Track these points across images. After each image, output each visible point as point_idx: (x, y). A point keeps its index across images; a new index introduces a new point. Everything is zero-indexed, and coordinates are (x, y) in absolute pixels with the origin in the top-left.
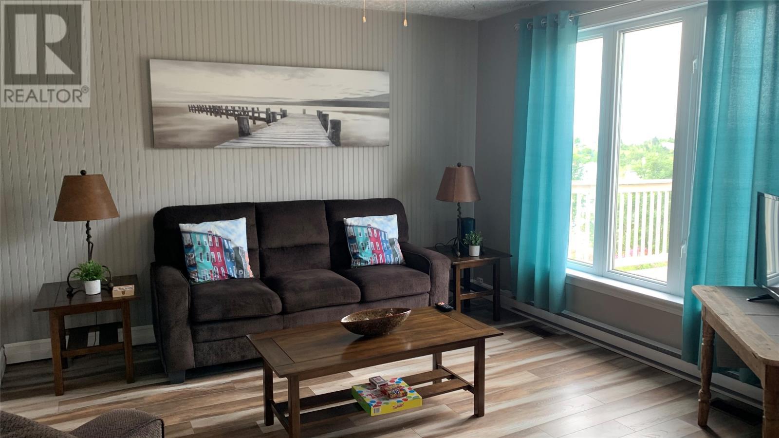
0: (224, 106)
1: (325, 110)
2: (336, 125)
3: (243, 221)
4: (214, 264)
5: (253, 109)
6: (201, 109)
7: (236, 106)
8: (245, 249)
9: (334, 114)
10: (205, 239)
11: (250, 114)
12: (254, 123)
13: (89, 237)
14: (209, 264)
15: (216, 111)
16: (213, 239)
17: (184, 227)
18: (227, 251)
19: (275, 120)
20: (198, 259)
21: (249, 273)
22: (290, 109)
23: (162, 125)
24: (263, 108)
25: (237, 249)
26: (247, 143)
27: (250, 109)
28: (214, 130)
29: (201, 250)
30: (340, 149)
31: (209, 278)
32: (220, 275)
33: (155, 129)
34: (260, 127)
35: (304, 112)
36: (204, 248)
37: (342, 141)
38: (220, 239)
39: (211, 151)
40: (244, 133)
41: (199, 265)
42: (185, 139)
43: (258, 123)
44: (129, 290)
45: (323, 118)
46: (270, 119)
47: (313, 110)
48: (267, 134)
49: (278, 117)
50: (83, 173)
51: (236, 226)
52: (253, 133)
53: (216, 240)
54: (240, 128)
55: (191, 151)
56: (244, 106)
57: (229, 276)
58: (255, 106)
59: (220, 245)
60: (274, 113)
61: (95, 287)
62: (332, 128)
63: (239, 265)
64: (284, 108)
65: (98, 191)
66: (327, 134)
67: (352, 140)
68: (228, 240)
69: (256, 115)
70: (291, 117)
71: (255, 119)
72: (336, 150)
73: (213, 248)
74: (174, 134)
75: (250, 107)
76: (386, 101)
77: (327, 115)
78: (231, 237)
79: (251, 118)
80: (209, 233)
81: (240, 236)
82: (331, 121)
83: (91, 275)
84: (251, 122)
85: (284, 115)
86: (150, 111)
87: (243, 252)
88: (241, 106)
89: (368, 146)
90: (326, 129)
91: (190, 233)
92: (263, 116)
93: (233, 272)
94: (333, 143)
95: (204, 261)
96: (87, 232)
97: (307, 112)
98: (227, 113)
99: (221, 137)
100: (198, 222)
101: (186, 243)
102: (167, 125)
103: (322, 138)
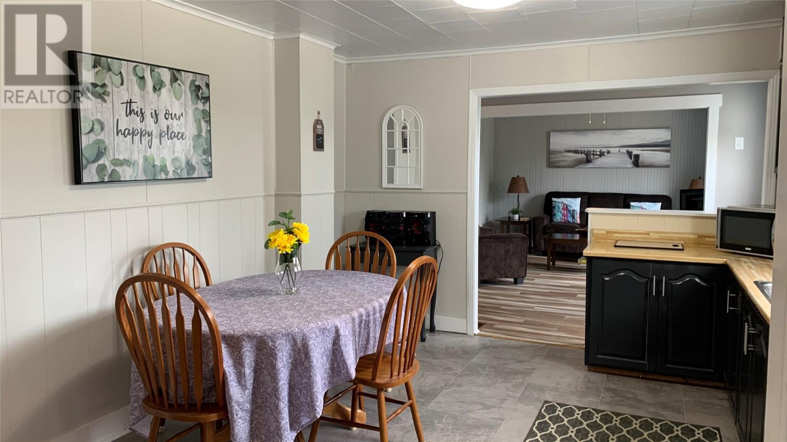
0: (580, 149)
1: (630, 149)
2: (637, 157)
3: (579, 199)
4: (563, 215)
5: (593, 150)
6: (570, 151)
7: (586, 149)
8: (578, 211)
9: (635, 151)
10: (560, 205)
11: (592, 153)
12: (594, 157)
13: (518, 200)
14: (561, 215)
15: (576, 152)
16: (564, 205)
17: (554, 199)
18: (569, 211)
19: (604, 155)
20: (557, 213)
21: (578, 221)
22: (611, 150)
23: (554, 158)
24: (598, 150)
25: (574, 211)
26: (590, 165)
27: (592, 150)
28: (575, 160)
29: (558, 209)
30: (640, 169)
31: (559, 221)
32: (565, 220)
33: (551, 160)
34: (597, 158)
35: (619, 151)
36: (559, 208)
37: (640, 165)
38: (566, 205)
39: (574, 169)
40: (588, 161)
41: (557, 215)
42: (562, 164)
43: (595, 156)
44: (526, 219)
45: (630, 154)
46: (602, 154)
47: (624, 150)
48: (599, 162)
49: (606, 154)
50: (518, 176)
51: (575, 201)
52: (593, 161)
53: (565, 206)
54: (587, 159)
55: (565, 169)
56: (590, 149)
57: (569, 221)
58: (595, 149)
59: (566, 208)
60: (603, 152)
61: (517, 217)
62: (635, 158)
63: (573, 217)
64: (609, 149)
65: (522, 183)
66: (632, 161)
67: (646, 164)
68: (570, 206)
69: (595, 153)
70: (613, 154)
71: (594, 155)
72: (637, 169)
73: (563, 209)
74: (558, 162)
75: (592, 149)
76: (668, 143)
77: (632, 152)
78: (572, 205)
79: (592, 154)
80: (563, 203)
81: (575, 205)
82: (634, 155)
83: (515, 212)
84: (592, 156)
85: (609, 152)
86: (550, 153)
87: (576, 212)
88: (588, 149)
89: (657, 167)
90: (631, 158)
91: (555, 202)
92: (598, 153)
93: (570, 219)
94: (635, 165)
95: (559, 214)
96: (518, 198)
97: (621, 151)
98: (581, 153)
99: (577, 164)
100: (559, 198)
101: (553, 206)
102: (556, 158)
103: (629, 163)
